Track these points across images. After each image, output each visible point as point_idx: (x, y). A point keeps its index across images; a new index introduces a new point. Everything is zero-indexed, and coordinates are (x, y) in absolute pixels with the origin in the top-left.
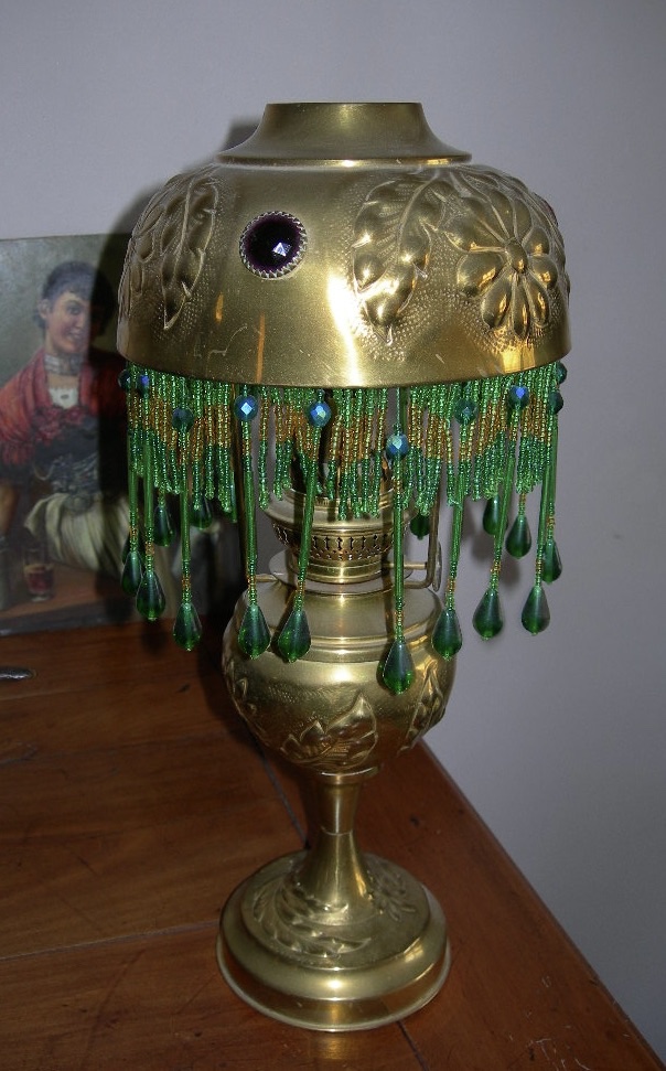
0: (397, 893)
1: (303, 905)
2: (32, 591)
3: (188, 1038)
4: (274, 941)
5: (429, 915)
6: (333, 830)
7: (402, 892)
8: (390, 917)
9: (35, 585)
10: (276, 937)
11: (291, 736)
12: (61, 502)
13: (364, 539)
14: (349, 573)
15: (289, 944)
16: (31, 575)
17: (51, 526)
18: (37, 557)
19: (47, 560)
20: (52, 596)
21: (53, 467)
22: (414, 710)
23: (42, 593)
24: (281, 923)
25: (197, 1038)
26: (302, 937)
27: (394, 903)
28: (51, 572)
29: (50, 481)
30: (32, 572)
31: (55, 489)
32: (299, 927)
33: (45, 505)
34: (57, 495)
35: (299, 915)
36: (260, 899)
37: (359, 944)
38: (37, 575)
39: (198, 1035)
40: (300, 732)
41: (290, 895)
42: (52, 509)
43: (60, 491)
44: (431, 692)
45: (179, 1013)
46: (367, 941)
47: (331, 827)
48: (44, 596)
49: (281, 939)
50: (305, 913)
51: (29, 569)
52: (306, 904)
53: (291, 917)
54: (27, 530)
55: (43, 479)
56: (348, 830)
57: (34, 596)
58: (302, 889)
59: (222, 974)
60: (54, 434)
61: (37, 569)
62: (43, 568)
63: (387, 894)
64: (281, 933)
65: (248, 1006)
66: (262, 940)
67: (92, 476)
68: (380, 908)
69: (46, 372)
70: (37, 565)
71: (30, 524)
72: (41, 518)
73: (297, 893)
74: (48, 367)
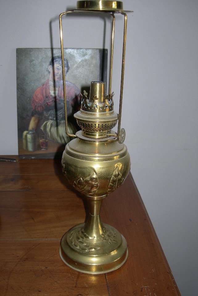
0: (112, 237)
1: (83, 236)
2: (42, 147)
3: (43, 268)
4: (72, 245)
5: (121, 244)
6: (94, 215)
7: (114, 237)
8: (108, 243)
9: (42, 145)
10: (73, 244)
11: (75, 182)
12: (51, 123)
13: (103, 125)
14: (99, 135)
15: (76, 246)
16: (41, 142)
17: (48, 129)
18: (43, 137)
19: (46, 139)
20: (47, 149)
21: (49, 113)
22: (111, 177)
23: (44, 148)
24: (76, 240)
25: (46, 269)
26: (80, 245)
27: (110, 239)
28: (47, 142)
29: (49, 116)
30: (42, 142)
31: (50, 119)
32: (80, 242)
33: (47, 123)
34: (50, 120)
35: (81, 238)
36: (73, 233)
37: (97, 249)
38: (43, 143)
39: (46, 268)
40: (77, 181)
41: (80, 232)
42: (49, 124)
43: (51, 119)
44: (117, 173)
45: (43, 261)
46: (99, 248)
47: (93, 213)
48: (44, 149)
49: (74, 244)
50: (83, 238)
51: (41, 141)
52: (83, 235)
53: (79, 238)
54: (41, 130)
55: (47, 116)
56: (97, 215)
57: (42, 148)
58: (83, 231)
59: (59, 253)
60: (50, 103)
61: (43, 141)
62: (45, 141)
63: (109, 236)
64: (75, 243)
65: (63, 262)
66: (70, 244)
67: (60, 116)
68: (105, 240)
69: (49, 85)
70: (44, 140)
71: (42, 128)
72: (45, 126)
73: (82, 232)
74: (50, 84)
